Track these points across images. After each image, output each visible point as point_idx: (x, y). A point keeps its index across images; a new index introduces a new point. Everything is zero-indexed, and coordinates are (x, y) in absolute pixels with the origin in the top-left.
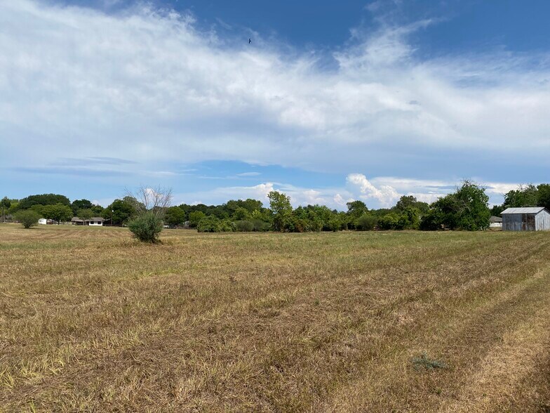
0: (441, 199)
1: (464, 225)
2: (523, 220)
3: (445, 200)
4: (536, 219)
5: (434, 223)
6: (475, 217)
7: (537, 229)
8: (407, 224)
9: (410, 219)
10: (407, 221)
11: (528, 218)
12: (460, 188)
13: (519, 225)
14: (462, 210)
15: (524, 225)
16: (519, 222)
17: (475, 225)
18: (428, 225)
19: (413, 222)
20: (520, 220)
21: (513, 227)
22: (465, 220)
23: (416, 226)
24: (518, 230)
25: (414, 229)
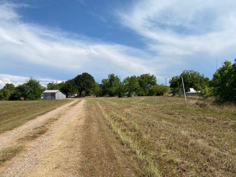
0: (20, 85)
1: (30, 98)
2: (51, 95)
3: (22, 86)
4: (56, 95)
5: (16, 97)
6: (35, 94)
7: (56, 99)
8: (3, 97)
9: (4, 95)
10: (3, 96)
11: (53, 94)
12: (28, 81)
13: (49, 97)
14: (29, 91)
15: (51, 97)
16: (49, 96)
17: (34, 98)
18: (13, 98)
19: (6, 97)
20: (50, 95)
21: (47, 98)
22: (30, 95)
23: (7, 98)
24: (49, 100)
25: (6, 100)
